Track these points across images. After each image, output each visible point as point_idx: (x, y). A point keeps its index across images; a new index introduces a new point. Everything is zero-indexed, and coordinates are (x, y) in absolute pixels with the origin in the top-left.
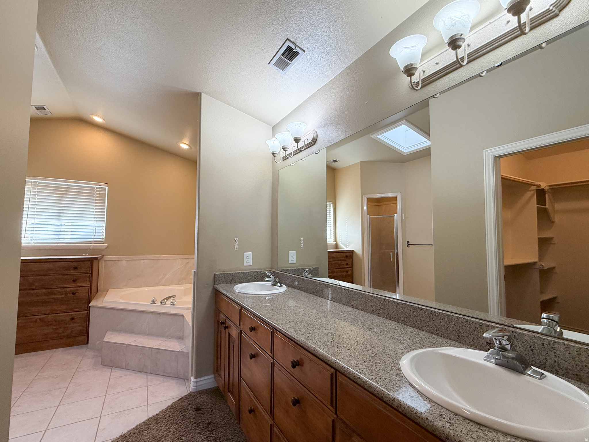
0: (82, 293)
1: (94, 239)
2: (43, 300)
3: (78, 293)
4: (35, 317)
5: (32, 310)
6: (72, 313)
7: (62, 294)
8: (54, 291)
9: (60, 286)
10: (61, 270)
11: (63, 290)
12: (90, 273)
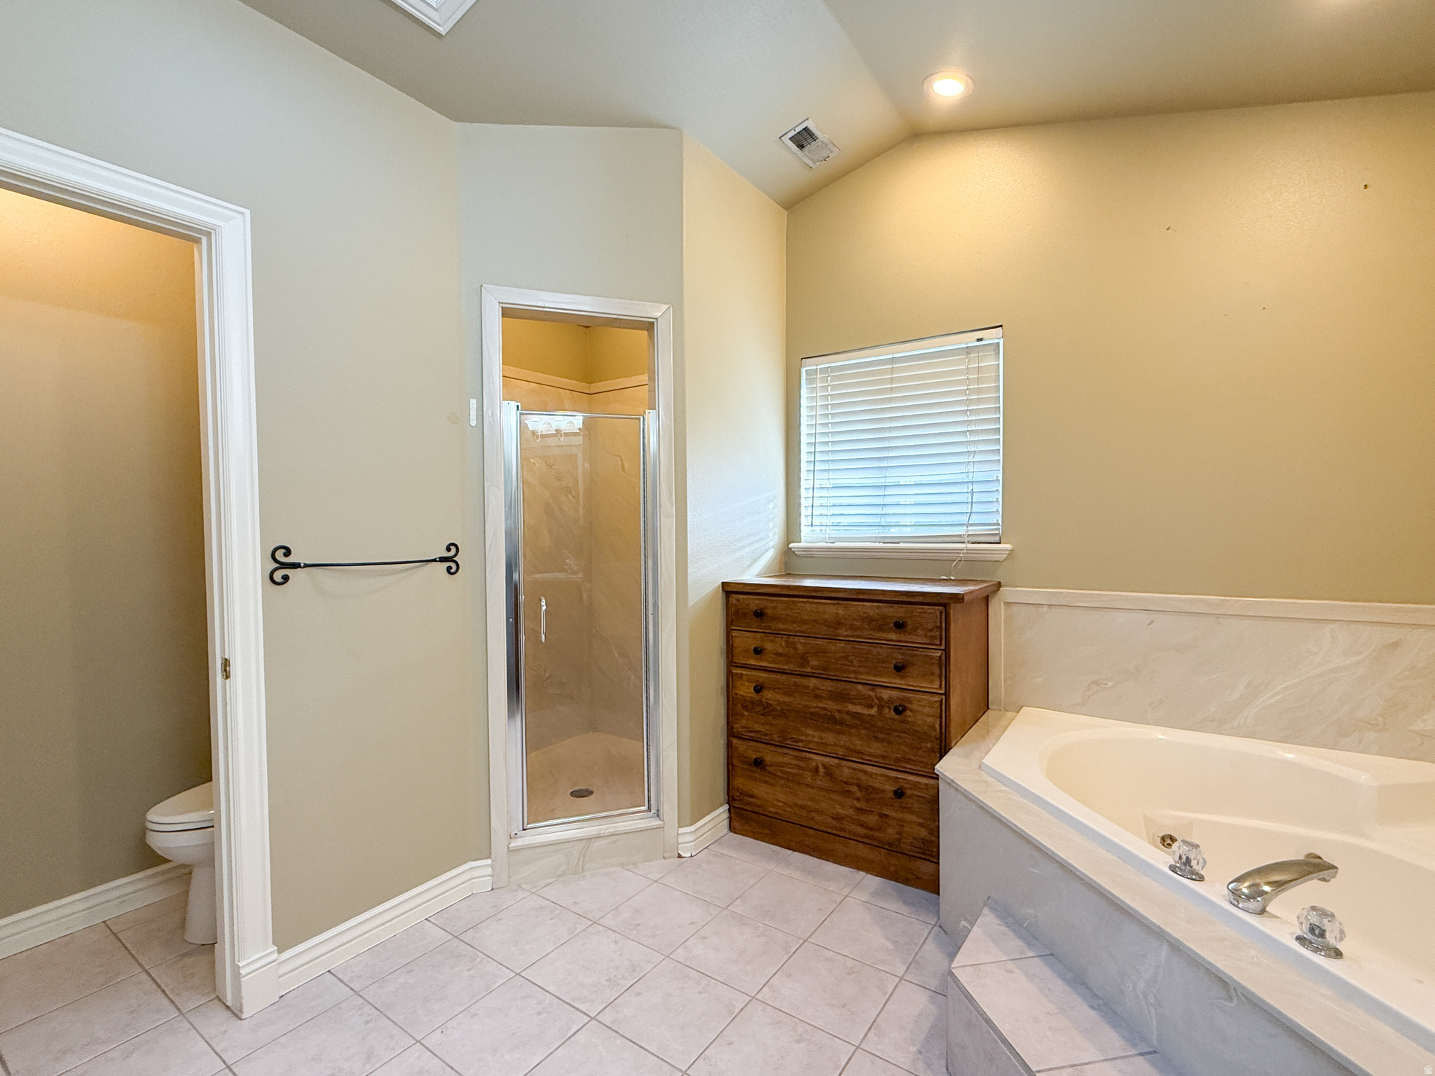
0: (923, 713)
1: (970, 528)
2: (829, 713)
3: (911, 711)
4: (814, 757)
5: (807, 735)
6: (900, 776)
7: (871, 706)
8: (851, 690)
9: (863, 677)
10: (864, 628)
11: (871, 693)
12: (943, 647)
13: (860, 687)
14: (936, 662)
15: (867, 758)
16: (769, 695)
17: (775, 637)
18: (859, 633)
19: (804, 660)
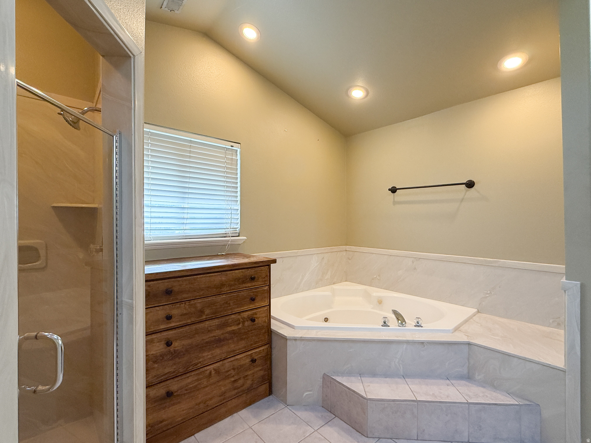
0: (262, 317)
2: (217, 338)
3: (257, 318)
4: (208, 368)
5: (203, 357)
6: (252, 352)
7: (239, 324)
8: (229, 319)
9: (236, 310)
10: (236, 284)
11: (239, 317)
12: (268, 284)
13: (233, 316)
14: (266, 291)
15: (238, 351)
16: (177, 345)
17: (180, 304)
18: (233, 287)
19: (202, 312)
